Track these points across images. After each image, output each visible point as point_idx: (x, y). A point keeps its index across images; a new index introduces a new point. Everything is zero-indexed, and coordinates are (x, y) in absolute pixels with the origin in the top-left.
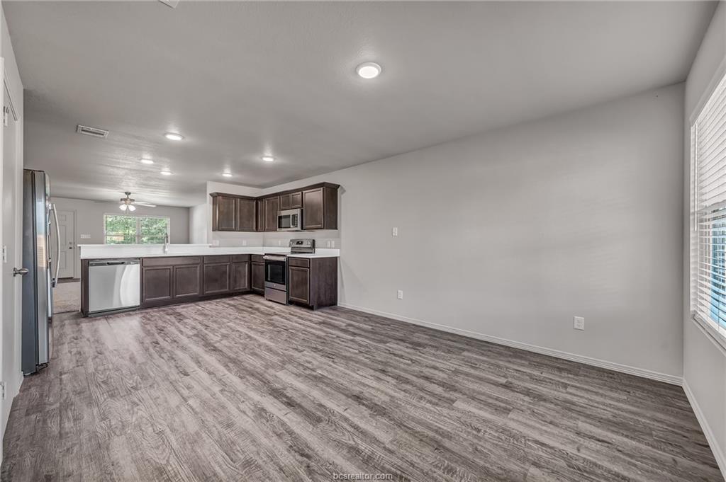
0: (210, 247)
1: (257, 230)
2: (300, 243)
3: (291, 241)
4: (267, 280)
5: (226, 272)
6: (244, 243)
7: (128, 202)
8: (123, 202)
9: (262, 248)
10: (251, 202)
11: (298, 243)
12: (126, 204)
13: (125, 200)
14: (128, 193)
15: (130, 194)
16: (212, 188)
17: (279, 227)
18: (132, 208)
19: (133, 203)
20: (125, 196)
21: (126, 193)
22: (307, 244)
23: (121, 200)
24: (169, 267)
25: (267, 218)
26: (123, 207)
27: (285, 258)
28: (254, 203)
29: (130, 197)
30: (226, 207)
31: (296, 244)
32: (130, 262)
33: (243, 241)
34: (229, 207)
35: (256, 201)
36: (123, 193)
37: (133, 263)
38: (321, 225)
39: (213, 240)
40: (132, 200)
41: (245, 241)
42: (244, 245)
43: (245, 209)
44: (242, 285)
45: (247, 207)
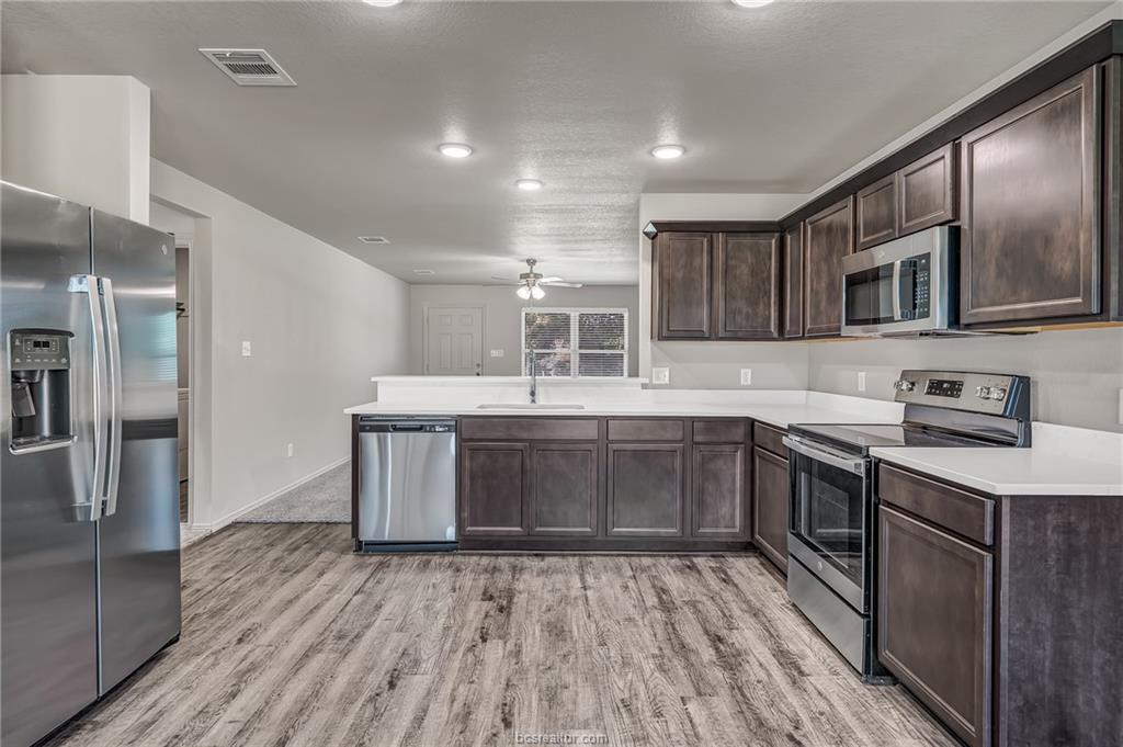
0: (645, 386)
1: (782, 335)
2: (946, 387)
3: (905, 374)
6: (746, 376)
7: (531, 280)
8: (524, 281)
9: (804, 393)
10: (762, 241)
11: (937, 387)
12: (528, 285)
13: (527, 276)
14: (531, 262)
15: (534, 262)
17: (850, 322)
18: (539, 294)
19: (539, 282)
20: (526, 269)
21: (528, 261)
22: (981, 400)
23: (522, 276)
24: (519, 445)
25: (812, 289)
26: (523, 293)
27: (862, 461)
28: (774, 241)
29: (536, 269)
30: (681, 263)
31: (928, 393)
32: (434, 426)
33: (742, 371)
34: (691, 264)
35: (777, 235)
36: (522, 261)
37: (441, 429)
38: (1079, 300)
39: (653, 366)
40: (537, 276)
41: (749, 371)
42: (743, 382)
43: (743, 267)
44: (723, 523)
45: (750, 261)
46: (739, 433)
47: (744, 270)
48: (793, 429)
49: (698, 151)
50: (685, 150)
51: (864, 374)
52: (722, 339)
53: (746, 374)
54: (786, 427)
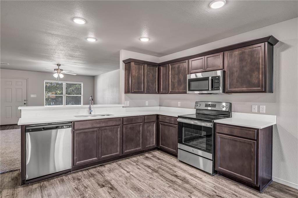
0: (123, 107)
1: (159, 92)
2: (211, 105)
3: (196, 103)
4: (180, 142)
5: (139, 132)
7: (59, 71)
8: (56, 71)
9: (159, 107)
10: (155, 68)
11: (208, 105)
12: (58, 73)
13: (57, 70)
14: (59, 65)
15: (60, 65)
16: (125, 55)
17: (189, 90)
18: (62, 76)
19: (62, 72)
20: (57, 67)
21: (58, 65)
23: (55, 70)
24: (95, 129)
25: (171, 81)
26: (56, 75)
27: (212, 124)
28: (157, 68)
29: (60, 67)
30: (137, 71)
31: (205, 107)
32: (63, 126)
33: (146, 102)
34: (139, 72)
35: (158, 67)
36: (56, 64)
37: (66, 127)
38: (260, 88)
39: (125, 101)
40: (62, 70)
41: (148, 102)
42: (146, 105)
43: (151, 74)
44: (151, 143)
45: (152, 73)
46: (154, 119)
47: (151, 75)
48: (179, 117)
49: (153, 40)
50: (150, 39)
51: (180, 102)
52: (146, 93)
53: (147, 102)
54: (177, 117)
